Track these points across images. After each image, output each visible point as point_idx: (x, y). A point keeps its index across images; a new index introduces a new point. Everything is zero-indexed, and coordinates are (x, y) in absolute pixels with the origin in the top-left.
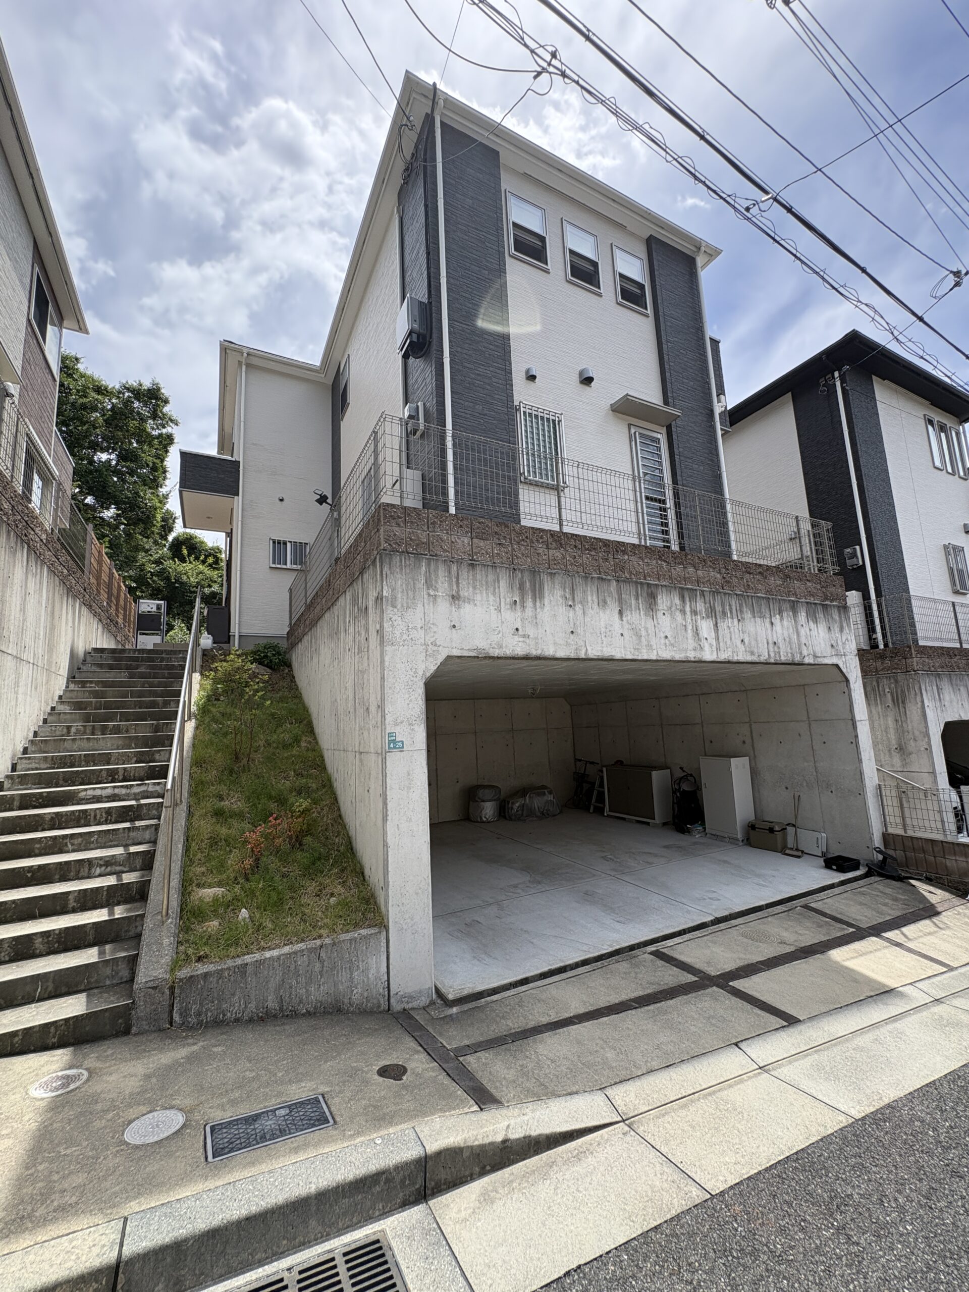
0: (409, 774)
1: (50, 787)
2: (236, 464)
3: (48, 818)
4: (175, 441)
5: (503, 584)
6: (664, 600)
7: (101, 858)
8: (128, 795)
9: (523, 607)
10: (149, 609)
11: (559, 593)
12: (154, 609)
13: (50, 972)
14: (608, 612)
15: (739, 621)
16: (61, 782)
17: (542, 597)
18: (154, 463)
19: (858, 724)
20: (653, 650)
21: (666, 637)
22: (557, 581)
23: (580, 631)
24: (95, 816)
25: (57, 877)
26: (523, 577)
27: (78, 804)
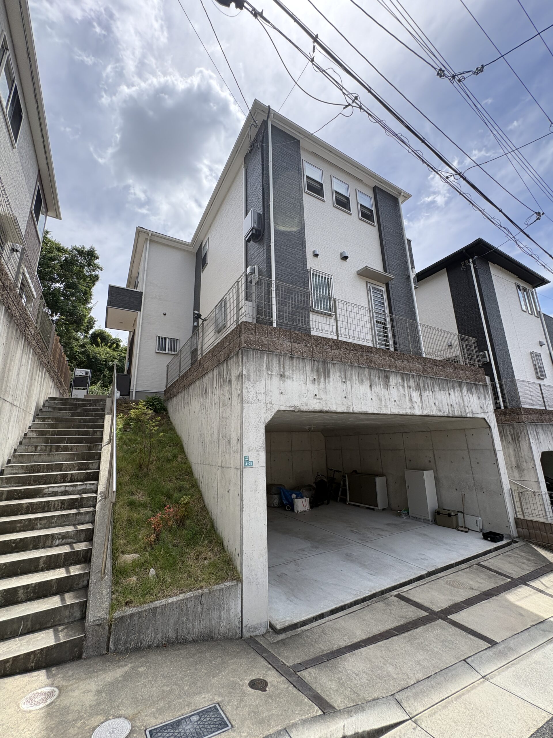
0: (256, 481)
1: (25, 486)
2: (141, 293)
3: (25, 506)
4: (100, 279)
5: (308, 368)
6: (393, 380)
7: (60, 534)
8: (74, 491)
9: (319, 382)
10: (81, 374)
11: (338, 374)
12: (84, 374)
13: (29, 615)
14: (364, 385)
15: (432, 392)
16: (32, 482)
17: (329, 377)
18: (85, 290)
19: (497, 452)
20: (388, 408)
21: (395, 401)
22: (336, 368)
23: (349, 396)
24: (54, 505)
25: (31, 546)
26: (318, 365)
27: (43, 497)
